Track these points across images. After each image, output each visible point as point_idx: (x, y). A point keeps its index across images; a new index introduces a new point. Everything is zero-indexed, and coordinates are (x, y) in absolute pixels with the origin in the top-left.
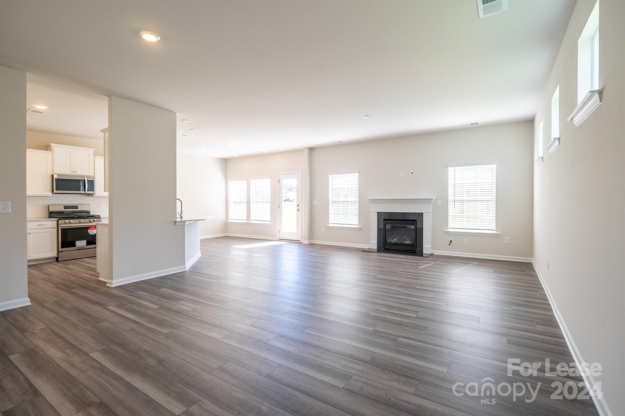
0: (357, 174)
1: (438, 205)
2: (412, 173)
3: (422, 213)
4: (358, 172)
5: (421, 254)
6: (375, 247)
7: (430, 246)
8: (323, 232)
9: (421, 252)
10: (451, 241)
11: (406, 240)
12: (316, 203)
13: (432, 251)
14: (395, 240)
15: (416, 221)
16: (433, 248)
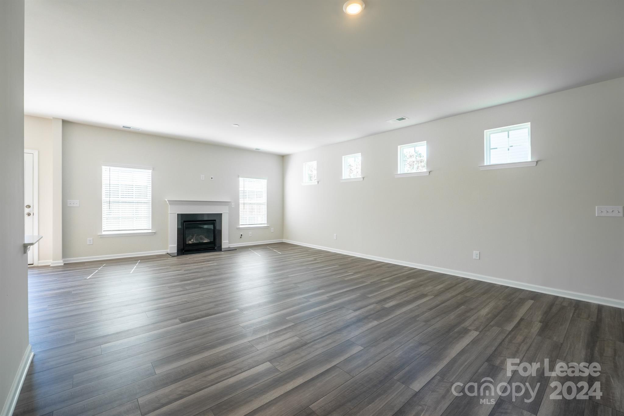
0: (150, 171)
1: (232, 207)
2: (212, 178)
3: (222, 214)
4: (152, 169)
5: (220, 249)
6: (175, 251)
7: (228, 241)
8: (92, 243)
9: (220, 248)
10: (241, 235)
11: (204, 239)
12: (74, 203)
13: (229, 245)
14: (192, 240)
15: (215, 220)
16: (229, 243)
